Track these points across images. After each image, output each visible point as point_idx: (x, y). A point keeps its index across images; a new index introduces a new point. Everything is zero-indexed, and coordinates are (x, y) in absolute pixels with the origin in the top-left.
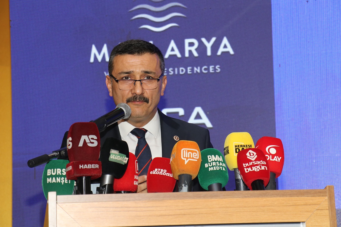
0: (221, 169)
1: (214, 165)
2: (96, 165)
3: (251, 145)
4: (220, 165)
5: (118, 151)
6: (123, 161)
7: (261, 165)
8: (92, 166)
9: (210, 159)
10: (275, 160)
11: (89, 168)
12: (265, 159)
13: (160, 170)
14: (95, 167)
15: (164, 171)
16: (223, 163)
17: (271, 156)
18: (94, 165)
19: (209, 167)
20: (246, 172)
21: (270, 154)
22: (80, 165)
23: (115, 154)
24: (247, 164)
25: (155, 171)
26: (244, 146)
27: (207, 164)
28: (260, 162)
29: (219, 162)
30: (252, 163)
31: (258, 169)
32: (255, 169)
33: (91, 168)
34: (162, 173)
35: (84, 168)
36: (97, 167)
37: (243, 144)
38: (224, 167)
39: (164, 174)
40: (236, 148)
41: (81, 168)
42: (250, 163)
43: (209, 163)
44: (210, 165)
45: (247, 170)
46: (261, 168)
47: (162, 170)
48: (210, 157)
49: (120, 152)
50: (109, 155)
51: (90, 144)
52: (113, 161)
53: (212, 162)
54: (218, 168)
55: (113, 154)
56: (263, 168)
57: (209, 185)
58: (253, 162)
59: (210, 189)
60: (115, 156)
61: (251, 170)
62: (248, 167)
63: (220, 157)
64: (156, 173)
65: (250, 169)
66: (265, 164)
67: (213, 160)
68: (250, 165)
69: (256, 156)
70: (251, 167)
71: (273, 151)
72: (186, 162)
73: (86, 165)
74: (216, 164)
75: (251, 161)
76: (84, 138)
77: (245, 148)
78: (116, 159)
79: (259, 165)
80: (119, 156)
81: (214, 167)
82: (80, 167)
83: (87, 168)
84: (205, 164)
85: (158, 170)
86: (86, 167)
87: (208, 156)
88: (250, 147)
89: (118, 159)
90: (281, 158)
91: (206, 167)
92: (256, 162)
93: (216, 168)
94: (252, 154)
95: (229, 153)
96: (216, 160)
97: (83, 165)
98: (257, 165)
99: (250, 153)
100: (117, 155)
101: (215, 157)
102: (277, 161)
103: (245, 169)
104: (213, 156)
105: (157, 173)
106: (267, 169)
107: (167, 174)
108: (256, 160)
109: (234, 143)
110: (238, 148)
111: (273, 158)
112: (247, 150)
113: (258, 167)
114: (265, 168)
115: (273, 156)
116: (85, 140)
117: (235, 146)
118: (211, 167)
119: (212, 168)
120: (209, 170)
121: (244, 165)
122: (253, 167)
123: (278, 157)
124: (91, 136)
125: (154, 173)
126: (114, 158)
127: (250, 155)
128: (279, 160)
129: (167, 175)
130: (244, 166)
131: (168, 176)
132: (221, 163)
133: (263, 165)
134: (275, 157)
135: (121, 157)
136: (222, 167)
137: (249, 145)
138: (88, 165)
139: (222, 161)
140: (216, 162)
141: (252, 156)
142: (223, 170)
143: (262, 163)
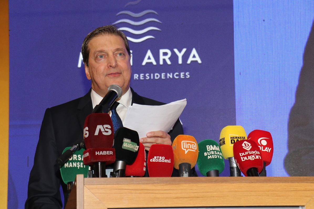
0: (219, 158)
1: (212, 154)
2: (110, 152)
3: (244, 137)
4: (218, 154)
5: (130, 140)
6: (134, 148)
7: (256, 155)
8: (107, 153)
9: (209, 148)
10: (266, 151)
11: (104, 154)
12: (258, 150)
13: (159, 158)
14: (110, 153)
15: (162, 158)
16: (220, 153)
17: (262, 147)
18: (109, 152)
19: (208, 155)
20: (243, 160)
21: (262, 145)
22: (96, 152)
23: (128, 143)
24: (243, 153)
25: (155, 158)
26: (239, 138)
27: (206, 153)
28: (255, 152)
29: (217, 151)
30: (247, 152)
31: (253, 158)
32: (250, 158)
33: (106, 154)
34: (161, 160)
35: (100, 154)
36: (111, 153)
37: (238, 136)
38: (221, 156)
39: (163, 161)
40: (232, 139)
41: (98, 154)
42: (246, 153)
43: (208, 152)
44: (209, 153)
45: (244, 159)
46: (255, 157)
47: (160, 157)
48: (208, 147)
49: (131, 141)
50: (122, 143)
51: (105, 132)
52: (126, 149)
53: (211, 151)
54: (216, 157)
55: (126, 142)
56: (257, 157)
57: (208, 171)
58: (249, 152)
59: (208, 175)
60: (127, 145)
61: (247, 159)
62: (244, 156)
63: (217, 147)
64: (155, 160)
65: (245, 158)
66: (259, 154)
67: (212, 150)
68: (246, 154)
69: (251, 147)
70: (247, 156)
71: (264, 143)
72: (186, 152)
73: (101, 152)
74: (214, 153)
75: (247, 151)
76: (99, 127)
77: (239, 140)
78: (128, 147)
79: (254, 155)
80: (131, 145)
81: (213, 156)
82: (96, 153)
83: (103, 154)
84: (205, 153)
85: (157, 158)
86: (101, 154)
87: (207, 146)
88: (244, 139)
89: (130, 147)
90: (271, 149)
91: (205, 155)
92: (251, 152)
93: (214, 156)
94: (247, 145)
95: (225, 144)
96: (214, 150)
97: (99, 152)
98: (252, 155)
99: (245, 144)
100: (129, 143)
101: (213, 147)
102: (268, 151)
103: (242, 158)
104: (211, 146)
105: (157, 160)
106: (260, 158)
107: (165, 160)
108: (251, 150)
109: (230, 135)
110: (233, 139)
111: (264, 149)
112: (242, 141)
113: (253, 156)
114: (259, 157)
115: (264, 147)
116: (100, 129)
117: (231, 137)
118: (209, 156)
119: (211, 156)
120: (208, 158)
121: (240, 154)
122: (248, 157)
123: (268, 148)
124: (105, 126)
125: (154, 161)
126: (126, 146)
127: (246, 146)
128: (270, 150)
129: (165, 162)
130: (241, 156)
131: (167, 162)
132: (218, 152)
133: (257, 155)
134: (266, 148)
135: (133, 145)
136: (219, 156)
137: (243, 137)
138: (104, 152)
139: (219, 151)
140: (214, 151)
141: (247, 146)
142: (220, 158)
143: (257, 153)
